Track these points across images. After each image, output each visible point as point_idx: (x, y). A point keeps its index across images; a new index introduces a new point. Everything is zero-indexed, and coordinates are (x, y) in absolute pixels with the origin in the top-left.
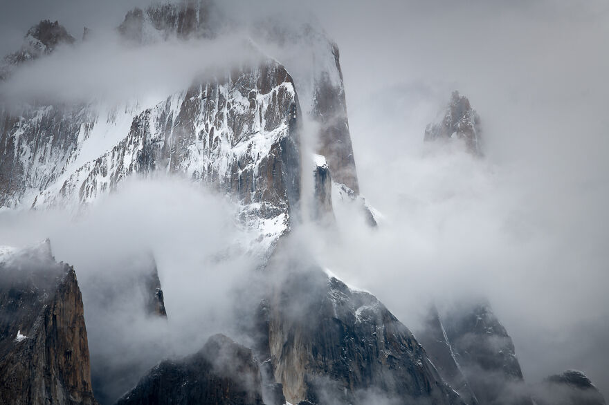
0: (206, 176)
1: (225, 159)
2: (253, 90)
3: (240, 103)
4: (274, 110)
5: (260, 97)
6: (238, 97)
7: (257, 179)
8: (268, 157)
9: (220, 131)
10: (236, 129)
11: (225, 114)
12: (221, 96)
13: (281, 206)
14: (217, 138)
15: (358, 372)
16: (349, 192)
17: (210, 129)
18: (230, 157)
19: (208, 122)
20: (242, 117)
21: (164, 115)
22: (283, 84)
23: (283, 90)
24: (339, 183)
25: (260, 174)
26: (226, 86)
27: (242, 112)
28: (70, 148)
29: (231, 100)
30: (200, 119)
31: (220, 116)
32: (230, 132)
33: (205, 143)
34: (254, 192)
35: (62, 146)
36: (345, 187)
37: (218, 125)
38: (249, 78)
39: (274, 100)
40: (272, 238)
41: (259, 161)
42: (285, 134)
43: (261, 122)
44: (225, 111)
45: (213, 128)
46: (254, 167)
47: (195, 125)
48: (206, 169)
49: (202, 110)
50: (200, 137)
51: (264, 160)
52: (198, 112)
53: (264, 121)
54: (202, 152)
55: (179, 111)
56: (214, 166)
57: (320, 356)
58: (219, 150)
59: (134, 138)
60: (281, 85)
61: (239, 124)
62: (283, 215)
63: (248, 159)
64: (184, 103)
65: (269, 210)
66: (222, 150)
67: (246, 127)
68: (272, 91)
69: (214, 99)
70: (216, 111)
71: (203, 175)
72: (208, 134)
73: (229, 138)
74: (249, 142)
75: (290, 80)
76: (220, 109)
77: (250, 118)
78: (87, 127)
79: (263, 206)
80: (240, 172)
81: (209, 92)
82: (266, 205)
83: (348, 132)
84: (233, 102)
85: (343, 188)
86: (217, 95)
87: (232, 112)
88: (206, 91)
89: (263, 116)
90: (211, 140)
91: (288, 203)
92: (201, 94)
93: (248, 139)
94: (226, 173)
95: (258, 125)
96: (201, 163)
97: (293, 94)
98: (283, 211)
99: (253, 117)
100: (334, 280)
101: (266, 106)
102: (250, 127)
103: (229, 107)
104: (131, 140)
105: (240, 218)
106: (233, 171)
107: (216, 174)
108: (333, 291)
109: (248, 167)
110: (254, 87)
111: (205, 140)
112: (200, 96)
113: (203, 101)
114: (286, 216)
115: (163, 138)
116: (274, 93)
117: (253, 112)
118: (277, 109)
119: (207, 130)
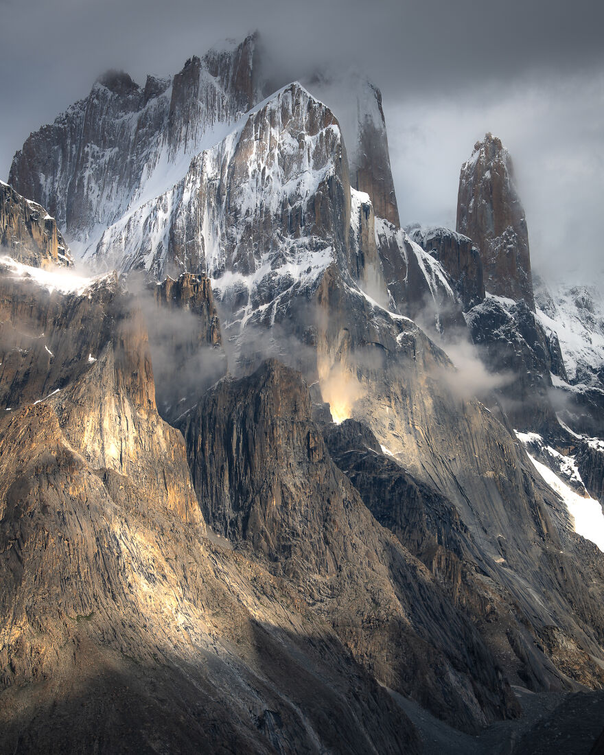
0: (258, 212)
1: (275, 196)
2: (303, 132)
3: (290, 144)
4: (321, 150)
5: (308, 138)
6: (288, 138)
7: (306, 215)
8: (316, 194)
9: (272, 171)
10: (286, 168)
11: (276, 155)
12: (272, 138)
13: (328, 240)
14: (268, 177)
15: (399, 392)
16: (391, 226)
17: (262, 168)
18: (281, 195)
19: (260, 161)
20: (291, 157)
21: (219, 156)
22: (330, 126)
23: (329, 132)
24: (382, 218)
25: (308, 210)
26: (277, 128)
27: (292, 153)
28: (134, 187)
29: (281, 141)
30: (253, 159)
31: (272, 156)
32: (281, 171)
33: (257, 182)
34: (303, 227)
36: (387, 222)
37: (270, 165)
38: (298, 120)
39: (321, 141)
40: (320, 270)
41: (307, 199)
42: (331, 173)
43: (309, 161)
44: (276, 152)
45: (265, 168)
46: (303, 203)
47: (248, 164)
48: (259, 205)
49: (255, 151)
50: (253, 176)
51: (313, 197)
52: (251, 153)
53: (312, 161)
54: (255, 190)
55: (233, 152)
56: (266, 203)
57: (364, 378)
58: (271, 188)
59: (192, 177)
60: (328, 127)
61: (289, 164)
62: (330, 248)
63: (297, 196)
64: (237, 144)
65: (317, 244)
66: (273, 188)
67: (295, 166)
68: (320, 133)
69: (266, 140)
70: (267, 152)
71: (256, 211)
72: (260, 173)
73: (280, 177)
74: (298, 180)
75: (335, 122)
76: (271, 149)
77: (299, 158)
78: (149, 167)
79: (312, 240)
80: (290, 208)
81: (261, 134)
82: (314, 239)
83: (390, 172)
84: (283, 144)
85: (385, 224)
86: (269, 137)
87: (282, 153)
88: (258, 133)
89: (310, 156)
90: (263, 178)
91: (334, 237)
92: (254, 135)
93: (297, 177)
94: (277, 210)
95: (307, 165)
96: (254, 200)
97: (339, 136)
98: (330, 245)
99: (301, 157)
100: (376, 308)
101: (313, 147)
102: (299, 167)
103: (279, 148)
104: (190, 179)
105: (290, 252)
106: (283, 208)
107: (267, 211)
108: (376, 319)
109: (297, 204)
110: (302, 130)
111: (257, 179)
112: (253, 138)
113: (255, 142)
114: (332, 249)
115: (219, 177)
116: (322, 134)
117: (301, 153)
118: (324, 150)
119: (259, 170)
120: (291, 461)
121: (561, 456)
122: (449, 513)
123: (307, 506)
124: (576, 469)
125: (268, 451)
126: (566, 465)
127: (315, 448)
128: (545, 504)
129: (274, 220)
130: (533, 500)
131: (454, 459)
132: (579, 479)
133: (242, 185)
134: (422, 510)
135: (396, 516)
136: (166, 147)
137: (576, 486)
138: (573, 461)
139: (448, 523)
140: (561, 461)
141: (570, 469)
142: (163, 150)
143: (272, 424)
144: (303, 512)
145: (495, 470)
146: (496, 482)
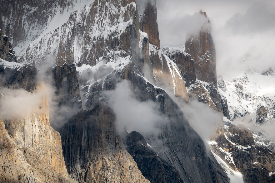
0: (99, 39)
1: (107, 32)
2: (120, 5)
3: (114, 10)
5: (122, 8)
6: (113, 7)
7: (119, 41)
8: (124, 32)
9: (105, 21)
10: (112, 20)
11: (108, 14)
12: (106, 7)
13: (129, 52)
14: (104, 24)
16: (156, 48)
17: (101, 20)
18: (109, 32)
19: (101, 17)
20: (114, 16)
21: (83, 13)
22: (132, 3)
23: (131, 6)
24: (153, 44)
25: (121, 39)
26: (109, 2)
27: (115, 14)
28: (44, 24)
30: (97, 16)
31: (106, 15)
32: (109, 22)
33: (99, 25)
34: (118, 46)
35: (41, 23)
37: (105, 18)
39: (128, 9)
40: (124, 65)
41: (120, 34)
42: (131, 23)
44: (108, 13)
45: (102, 19)
46: (118, 36)
47: (95, 18)
48: (99, 36)
49: (98, 12)
50: (97, 23)
51: (123, 33)
52: (97, 13)
53: (123, 18)
54: (98, 29)
55: (89, 12)
56: (102, 35)
58: (105, 29)
59: (70, 22)
60: (131, 3)
61: (113, 18)
62: (129, 56)
63: (116, 33)
64: (91, 9)
65: (123, 54)
66: (106, 29)
67: (116, 20)
69: (104, 8)
70: (104, 12)
71: (98, 38)
72: (100, 22)
73: (109, 24)
74: (117, 26)
75: (134, 1)
76: (106, 12)
78: (52, 16)
79: (121, 52)
80: (113, 38)
81: (102, 5)
82: (123, 52)
83: (157, 24)
84: (111, 9)
85: (154, 47)
86: (105, 6)
87: (110, 13)
88: (100, 4)
89: (123, 15)
90: (101, 24)
91: (131, 52)
92: (98, 5)
93: (116, 25)
94: (107, 38)
95: (121, 19)
96: (97, 34)
97: (136, 8)
98: (129, 55)
99: (119, 16)
100: (148, 83)
101: (124, 11)
102: (117, 20)
103: (109, 11)
104: (69, 23)
105: (112, 57)
106: (110, 38)
107: (103, 39)
108: (148, 88)
109: (116, 36)
110: (120, 4)
111: (99, 24)
112: (98, 6)
113: (99, 8)
115: (82, 22)
116: (128, 6)
117: (119, 14)
118: (129, 13)
119: (100, 20)
120: (107, 148)
121: (226, 152)
122: (176, 174)
123: (113, 168)
124: (232, 158)
125: (98, 143)
126: (228, 156)
127: (118, 143)
128: (218, 173)
129: (105, 43)
130: (212, 171)
131: (179, 151)
132: (233, 163)
133: (92, 27)
134: (164, 173)
135: (152, 175)
136: (59, 8)
137: (231, 165)
138: (231, 154)
139: (175, 179)
140: (226, 154)
141: (230, 158)
142: (58, 9)
143: (100, 132)
144: (111, 171)
145: (196, 157)
146: (196, 162)
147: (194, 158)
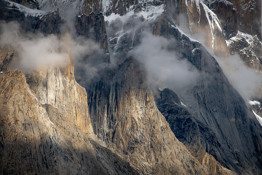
13: (163, 1)
40: (157, 15)
65: (157, 2)
98: (163, 3)
100: (183, 35)
105: (144, 5)
108: (183, 41)
114: (164, 5)
120: (137, 106)
122: (212, 137)
123: (143, 129)
125: (127, 101)
127: (149, 101)
128: (260, 136)
130: (254, 134)
131: (216, 111)
134: (199, 135)
135: (186, 137)
139: (211, 142)
143: (129, 88)
144: (141, 131)
145: (236, 118)
146: (236, 124)
147: (233, 120)
